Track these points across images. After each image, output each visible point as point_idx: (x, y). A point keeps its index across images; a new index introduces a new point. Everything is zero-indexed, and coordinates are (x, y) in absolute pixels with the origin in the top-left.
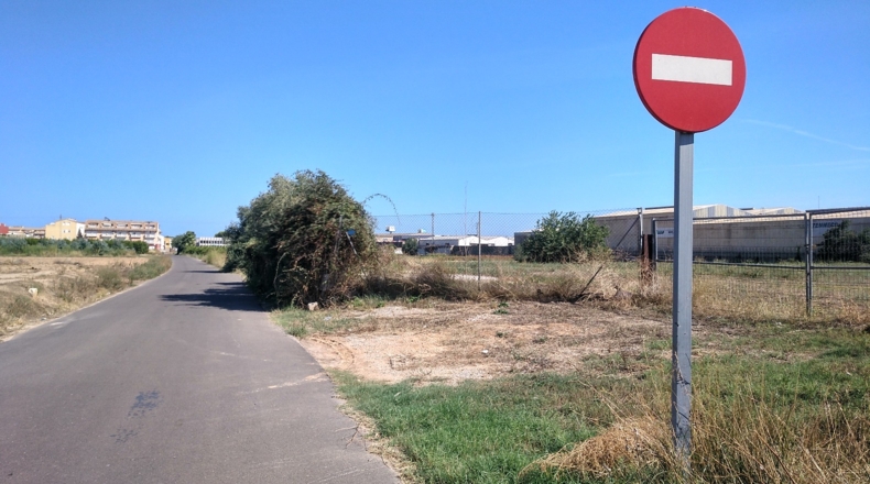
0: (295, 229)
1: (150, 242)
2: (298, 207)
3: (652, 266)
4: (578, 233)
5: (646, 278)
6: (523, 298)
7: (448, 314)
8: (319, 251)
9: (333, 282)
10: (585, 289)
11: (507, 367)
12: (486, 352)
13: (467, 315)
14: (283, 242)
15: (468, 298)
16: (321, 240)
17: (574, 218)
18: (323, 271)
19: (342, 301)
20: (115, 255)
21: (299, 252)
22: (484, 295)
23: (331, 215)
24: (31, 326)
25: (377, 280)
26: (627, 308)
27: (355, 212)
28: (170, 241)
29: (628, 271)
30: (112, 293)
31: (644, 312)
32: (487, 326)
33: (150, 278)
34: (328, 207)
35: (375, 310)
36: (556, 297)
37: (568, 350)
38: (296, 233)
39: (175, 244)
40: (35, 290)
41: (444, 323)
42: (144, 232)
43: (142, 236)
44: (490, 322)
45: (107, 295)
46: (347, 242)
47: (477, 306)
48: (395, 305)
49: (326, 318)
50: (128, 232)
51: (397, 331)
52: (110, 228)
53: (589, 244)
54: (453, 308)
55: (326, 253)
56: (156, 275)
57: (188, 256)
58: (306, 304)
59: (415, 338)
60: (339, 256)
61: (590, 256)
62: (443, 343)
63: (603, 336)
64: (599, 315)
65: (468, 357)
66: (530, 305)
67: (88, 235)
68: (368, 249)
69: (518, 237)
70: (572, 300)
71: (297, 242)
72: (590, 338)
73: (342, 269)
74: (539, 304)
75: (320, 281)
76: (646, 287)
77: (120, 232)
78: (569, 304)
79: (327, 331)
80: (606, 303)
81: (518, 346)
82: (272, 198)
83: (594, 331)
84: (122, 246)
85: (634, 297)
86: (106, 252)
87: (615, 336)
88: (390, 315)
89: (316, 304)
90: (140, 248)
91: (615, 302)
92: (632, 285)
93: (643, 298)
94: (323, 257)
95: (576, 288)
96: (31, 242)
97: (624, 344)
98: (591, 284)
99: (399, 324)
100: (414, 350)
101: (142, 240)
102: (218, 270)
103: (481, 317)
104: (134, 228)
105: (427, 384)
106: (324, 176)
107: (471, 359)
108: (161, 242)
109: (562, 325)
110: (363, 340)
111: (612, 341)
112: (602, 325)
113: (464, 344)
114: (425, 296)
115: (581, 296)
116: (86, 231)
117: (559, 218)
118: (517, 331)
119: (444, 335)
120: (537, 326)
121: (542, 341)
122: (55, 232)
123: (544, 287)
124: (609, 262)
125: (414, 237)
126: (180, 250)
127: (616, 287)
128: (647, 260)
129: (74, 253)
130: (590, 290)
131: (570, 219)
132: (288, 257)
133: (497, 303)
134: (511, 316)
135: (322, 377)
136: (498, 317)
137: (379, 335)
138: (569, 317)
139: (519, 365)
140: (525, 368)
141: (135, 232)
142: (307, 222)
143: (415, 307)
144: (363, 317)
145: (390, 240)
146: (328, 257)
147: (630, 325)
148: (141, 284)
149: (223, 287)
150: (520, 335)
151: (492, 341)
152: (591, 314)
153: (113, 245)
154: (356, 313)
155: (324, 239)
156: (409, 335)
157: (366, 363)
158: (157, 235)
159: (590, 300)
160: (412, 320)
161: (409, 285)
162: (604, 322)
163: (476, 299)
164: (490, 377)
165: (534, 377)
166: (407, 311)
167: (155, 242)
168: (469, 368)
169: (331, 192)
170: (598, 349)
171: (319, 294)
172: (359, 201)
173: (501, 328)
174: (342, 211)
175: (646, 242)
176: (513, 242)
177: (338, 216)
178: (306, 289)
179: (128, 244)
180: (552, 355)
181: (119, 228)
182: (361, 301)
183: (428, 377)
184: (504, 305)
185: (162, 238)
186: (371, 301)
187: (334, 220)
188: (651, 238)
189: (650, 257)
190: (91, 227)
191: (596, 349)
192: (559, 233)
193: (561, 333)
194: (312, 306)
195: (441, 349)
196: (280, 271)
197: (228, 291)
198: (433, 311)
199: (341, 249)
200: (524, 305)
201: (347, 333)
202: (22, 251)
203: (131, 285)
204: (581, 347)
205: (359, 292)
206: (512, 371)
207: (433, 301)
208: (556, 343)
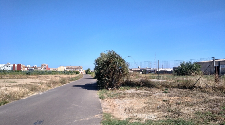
0: (105, 67)
1: (80, 71)
2: (106, 61)
3: (219, 77)
4: (192, 67)
5: (217, 81)
6: (173, 87)
7: (148, 93)
8: (111, 73)
9: (115, 82)
10: (195, 84)
11: (165, 114)
12: (159, 107)
13: (154, 93)
14: (102, 71)
15: (155, 87)
16: (112, 70)
17: (190, 63)
18: (113, 79)
19: (118, 88)
20: (71, 75)
21: (106, 73)
22: (160, 86)
23: (115, 62)
24: (35, 94)
25: (128, 81)
26: (211, 91)
27: (122, 62)
28: (85, 71)
29: (210, 78)
30: (63, 85)
31: (218, 93)
32: (160, 97)
33: (74, 80)
34: (114, 60)
35: (127, 91)
36: (185, 87)
37: (189, 108)
38: (105, 68)
39: (86, 72)
40: (40, 84)
41: (146, 96)
42: (79, 69)
43: (78, 70)
44: (161, 96)
45: (61, 85)
46: (119, 70)
47: (158, 90)
48: (133, 89)
49: (112, 93)
50: (75, 69)
51: (131, 98)
52: (71, 68)
53: (195, 70)
54: (150, 90)
55: (114, 74)
56: (77, 80)
57: (88, 74)
58: (108, 88)
59: (136, 101)
60: (117, 74)
61: (196, 74)
62: (145, 103)
63: (203, 103)
64: (200, 94)
65: (152, 109)
66: (176, 90)
67: (67, 70)
68: (125, 72)
69: (174, 68)
70: (190, 88)
71: (105, 71)
72: (197, 103)
73: (118, 78)
74: (178, 89)
75: (112, 82)
76: (217, 84)
77: (74, 69)
78: (189, 89)
79: (111, 97)
80: (203, 90)
81: (170, 105)
82: (100, 59)
83: (199, 100)
84: (73, 72)
85: (213, 88)
86: (69, 74)
87: (207, 102)
88: (131, 93)
89: (111, 88)
90: (77, 73)
91: (206, 89)
92: (212, 83)
93: (216, 88)
94: (112, 75)
95: (191, 84)
96: (53, 72)
97: (211, 107)
98: (197, 83)
99: (133, 96)
100: (134, 105)
101: (78, 71)
102: (93, 78)
103: (158, 94)
104: (77, 68)
105: (134, 121)
106: (114, 52)
107: (153, 110)
108: (83, 71)
109: (187, 98)
110: (120, 101)
111: (206, 105)
112: (202, 98)
113: (151, 104)
114: (142, 86)
115: (193, 87)
116: (66, 69)
117: (186, 63)
118: (170, 99)
119: (146, 100)
120: (177, 98)
121: (179, 104)
122: (59, 69)
123: (181, 83)
124: (203, 76)
125: (145, 69)
126: (87, 73)
127: (206, 84)
128: (217, 75)
129: (62, 74)
130: (196, 85)
131: (189, 63)
132: (103, 75)
133: (164, 89)
134: (168, 94)
135: (100, 116)
136: (164, 94)
137: (125, 99)
138: (189, 94)
139: (169, 114)
140: (172, 115)
141: (77, 69)
142: (108, 65)
143: (138, 90)
144: (122, 93)
145: (139, 70)
146: (114, 75)
147: (212, 98)
148: (71, 82)
149: (91, 83)
150: (171, 101)
151: (161, 103)
152: (197, 94)
153: (71, 72)
154: (121, 91)
155: (113, 70)
156: (135, 100)
157: (117, 110)
158: (82, 70)
159: (197, 88)
160: (137, 94)
161: (137, 83)
162: (203, 97)
163: (158, 88)
164: (158, 119)
165: (175, 121)
166: (136, 91)
167: (81, 71)
168: (151, 114)
169: (115, 56)
170: (201, 108)
171: (111, 85)
172: (123, 59)
173: (165, 98)
174: (118, 61)
175: (217, 69)
176: (173, 70)
177: (117, 63)
178: (108, 84)
179: (75, 72)
180: (183, 110)
181: (73, 68)
182: (123, 88)
183: (136, 118)
184: (167, 90)
185: (83, 70)
186: (126, 88)
187: (115, 64)
188: (218, 67)
189: (218, 74)
190: (67, 68)
191: (200, 108)
192: (186, 67)
193: (187, 101)
194: (109, 89)
195: (144, 105)
196: (101, 79)
197: (92, 84)
198: (144, 91)
199: (118, 72)
200: (173, 89)
201: (116, 98)
202: (51, 74)
203: (69, 82)
204: (194, 107)
205: (123, 85)
206: (166, 117)
207: (144, 88)
208: (184, 105)
